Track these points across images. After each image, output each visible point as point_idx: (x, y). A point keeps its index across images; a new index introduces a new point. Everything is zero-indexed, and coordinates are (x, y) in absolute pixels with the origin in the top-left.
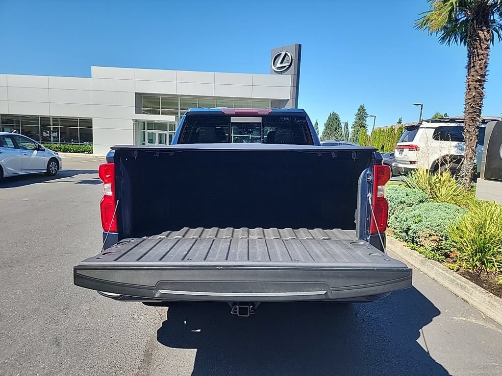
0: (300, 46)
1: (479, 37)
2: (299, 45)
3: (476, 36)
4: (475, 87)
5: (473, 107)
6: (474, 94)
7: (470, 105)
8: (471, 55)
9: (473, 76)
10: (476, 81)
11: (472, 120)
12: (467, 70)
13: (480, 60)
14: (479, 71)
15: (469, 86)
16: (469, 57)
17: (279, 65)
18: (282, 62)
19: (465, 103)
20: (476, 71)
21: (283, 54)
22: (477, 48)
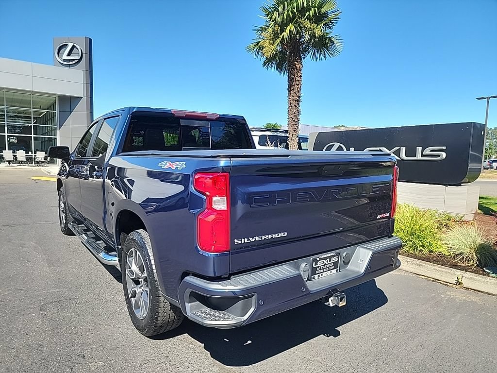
0: (90, 40)
1: (296, 67)
2: (89, 38)
3: (294, 66)
4: (295, 105)
5: (294, 121)
6: (295, 111)
7: (293, 119)
8: (291, 80)
9: (293, 96)
10: (296, 101)
11: (294, 130)
12: (288, 91)
13: (297, 85)
14: (297, 93)
15: (291, 104)
16: (289, 81)
17: (65, 57)
18: (69, 54)
19: (288, 117)
20: (295, 93)
21: (70, 45)
22: (294, 75)
